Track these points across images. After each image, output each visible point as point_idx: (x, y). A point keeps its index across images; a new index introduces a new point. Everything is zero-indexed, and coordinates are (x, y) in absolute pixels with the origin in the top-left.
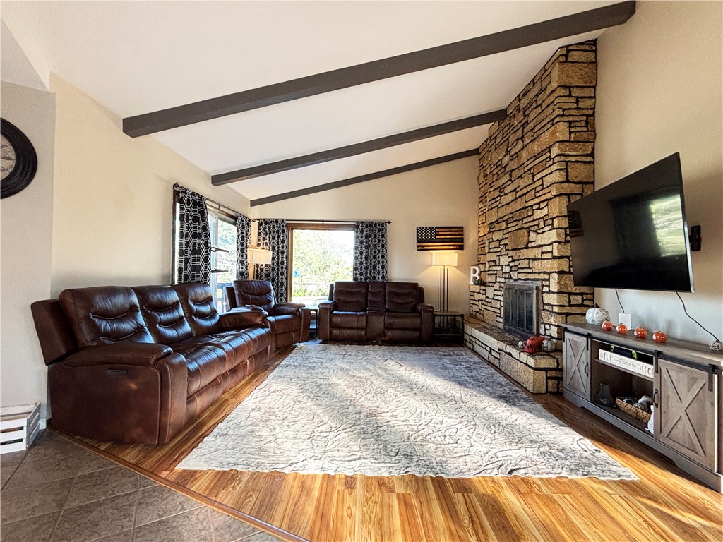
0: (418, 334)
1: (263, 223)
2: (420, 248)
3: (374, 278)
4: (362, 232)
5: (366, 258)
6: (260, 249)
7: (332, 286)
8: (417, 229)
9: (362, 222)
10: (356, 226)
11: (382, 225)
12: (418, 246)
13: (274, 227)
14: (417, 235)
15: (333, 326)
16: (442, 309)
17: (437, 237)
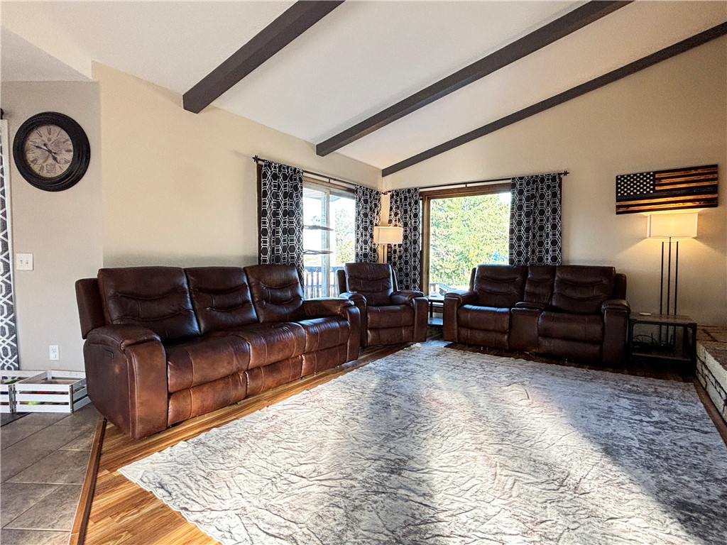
0: (597, 348)
1: (396, 195)
2: (621, 210)
3: (540, 259)
4: (521, 192)
5: (527, 230)
6: (391, 227)
7: (474, 270)
8: (617, 179)
9: (521, 178)
10: (513, 184)
11: (554, 179)
12: (618, 207)
13: (406, 198)
14: (617, 188)
15: (462, 325)
16: (665, 311)
17: (657, 188)
